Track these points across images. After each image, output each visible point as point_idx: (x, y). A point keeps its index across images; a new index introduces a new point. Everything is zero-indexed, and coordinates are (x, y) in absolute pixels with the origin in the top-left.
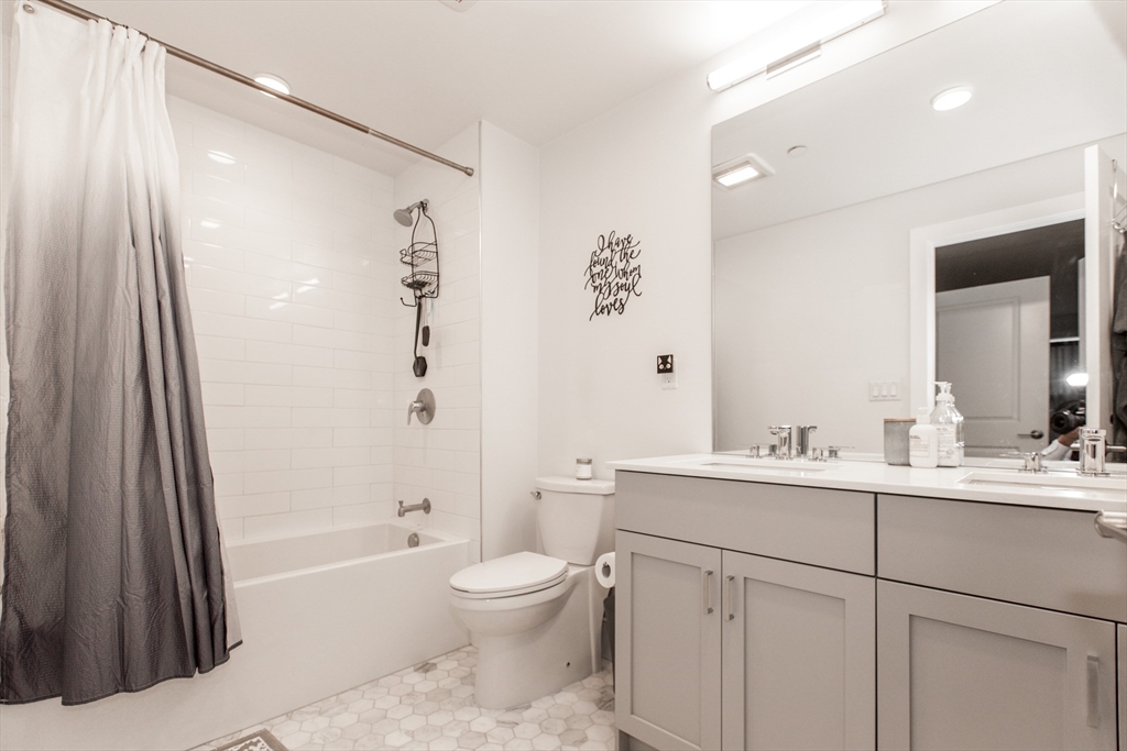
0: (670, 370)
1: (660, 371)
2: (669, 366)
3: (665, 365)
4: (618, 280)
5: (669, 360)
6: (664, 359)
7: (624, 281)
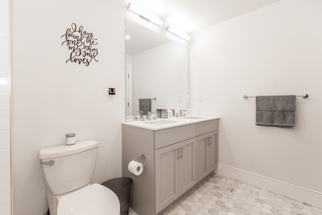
0: (114, 94)
1: (110, 94)
2: (114, 92)
3: (112, 92)
4: (85, 50)
5: (114, 90)
6: (112, 90)
7: (89, 52)
